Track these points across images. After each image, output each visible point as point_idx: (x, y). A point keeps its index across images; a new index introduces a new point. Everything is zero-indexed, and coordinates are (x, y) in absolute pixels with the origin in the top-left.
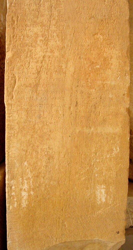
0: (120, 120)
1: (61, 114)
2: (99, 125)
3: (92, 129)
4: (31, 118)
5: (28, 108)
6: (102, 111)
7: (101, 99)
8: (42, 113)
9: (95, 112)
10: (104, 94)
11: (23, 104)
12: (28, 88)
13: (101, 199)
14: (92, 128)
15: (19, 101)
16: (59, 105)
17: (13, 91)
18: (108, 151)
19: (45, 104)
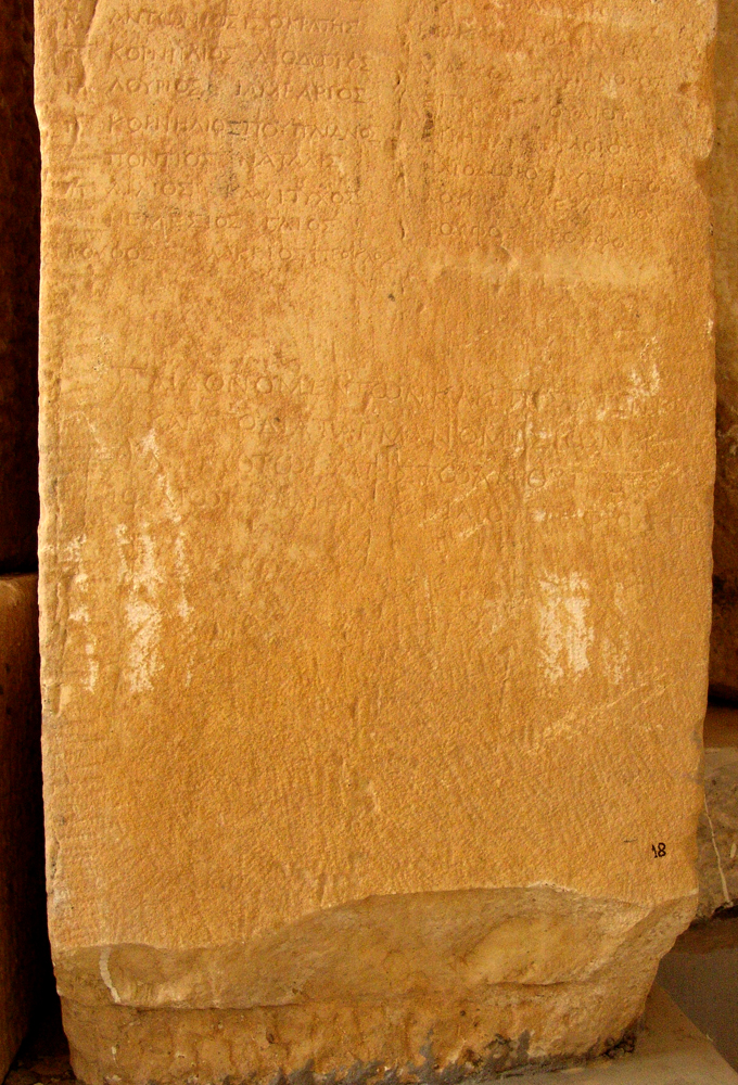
0: (663, 225)
1: (343, 173)
2: (547, 242)
3: (514, 263)
4: (180, 194)
5: (163, 140)
6: (567, 171)
7: (560, 106)
8: (241, 170)
9: (528, 174)
10: (577, 81)
11: (140, 116)
12: (167, 29)
13: (564, 654)
14: (514, 260)
15: (115, 102)
16: (336, 128)
17: (84, 46)
18: (598, 388)
19: (256, 122)
